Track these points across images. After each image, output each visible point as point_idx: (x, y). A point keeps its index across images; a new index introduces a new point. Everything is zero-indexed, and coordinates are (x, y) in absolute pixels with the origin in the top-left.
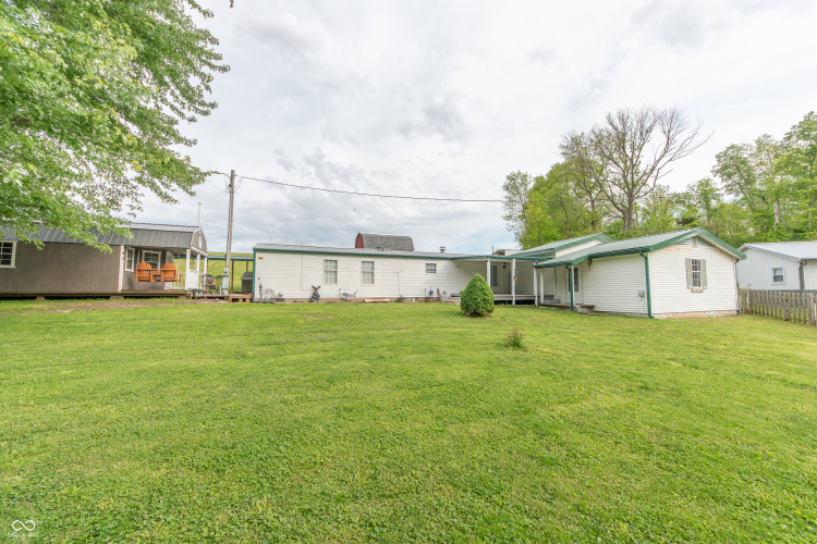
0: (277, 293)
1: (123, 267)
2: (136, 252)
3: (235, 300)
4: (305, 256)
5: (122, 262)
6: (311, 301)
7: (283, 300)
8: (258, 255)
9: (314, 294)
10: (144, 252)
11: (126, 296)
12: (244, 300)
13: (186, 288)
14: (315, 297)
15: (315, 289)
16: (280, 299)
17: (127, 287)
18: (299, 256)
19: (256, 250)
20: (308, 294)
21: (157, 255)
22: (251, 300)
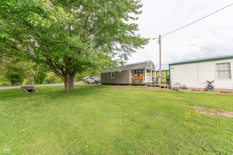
0: (182, 85)
1: (131, 76)
2: (135, 72)
3: (163, 87)
4: (199, 64)
5: (130, 75)
6: (206, 90)
7: (187, 88)
8: (171, 67)
9: (209, 86)
10: (137, 71)
11: (132, 85)
12: (166, 87)
13: (146, 82)
14: (210, 87)
15: (209, 83)
16: (184, 88)
17: (132, 82)
18: (195, 64)
19: (170, 65)
20: (205, 86)
21: (140, 72)
22: (169, 88)
